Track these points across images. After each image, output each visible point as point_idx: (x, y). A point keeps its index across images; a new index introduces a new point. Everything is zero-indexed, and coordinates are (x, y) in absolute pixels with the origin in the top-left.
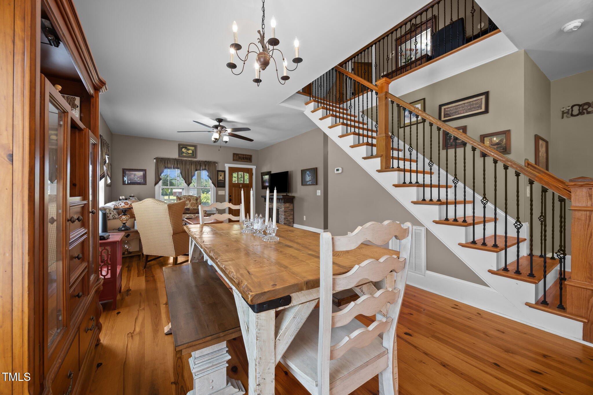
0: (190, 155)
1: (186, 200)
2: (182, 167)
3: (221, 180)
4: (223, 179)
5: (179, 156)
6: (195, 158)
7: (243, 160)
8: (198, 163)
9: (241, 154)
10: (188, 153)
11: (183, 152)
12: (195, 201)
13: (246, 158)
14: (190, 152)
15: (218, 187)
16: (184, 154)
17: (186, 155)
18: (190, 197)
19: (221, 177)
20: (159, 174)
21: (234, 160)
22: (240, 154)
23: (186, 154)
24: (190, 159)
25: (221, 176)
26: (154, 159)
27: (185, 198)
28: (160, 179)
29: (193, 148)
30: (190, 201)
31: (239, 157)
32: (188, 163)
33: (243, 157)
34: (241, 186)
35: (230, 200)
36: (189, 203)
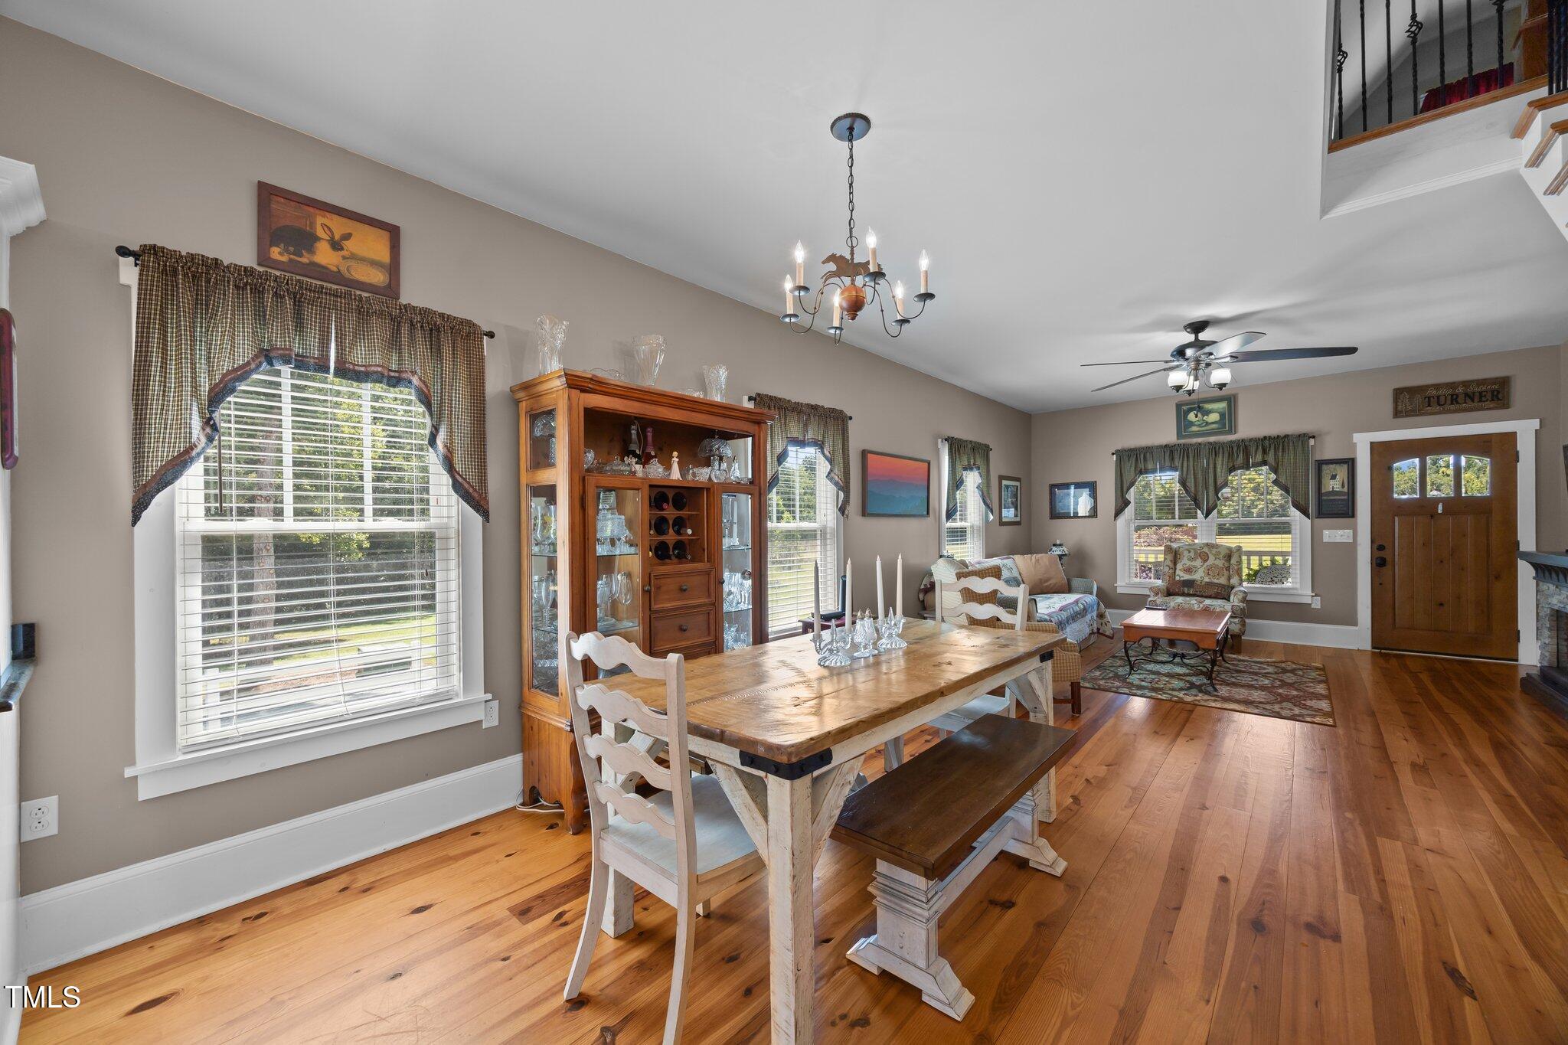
0: (1214, 426)
2: (1185, 465)
3: (1333, 493)
4: (1343, 486)
5: (1179, 436)
6: (1230, 432)
7: (1453, 407)
8: (1238, 446)
9: (1437, 386)
10: (1207, 423)
11: (1192, 424)
12: (1223, 561)
13: (1469, 397)
14: (1214, 417)
15: (1321, 514)
16: (1194, 429)
17: (1203, 429)
18: (1206, 550)
19: (1332, 482)
20: (1125, 489)
21: (1397, 414)
22: (1432, 385)
23: (1199, 426)
24: (1212, 439)
26: (1113, 454)
27: (1190, 552)
28: (1127, 503)
29: (1222, 405)
30: (1206, 561)
31: (1429, 398)
32: (1204, 452)
33: (1452, 396)
34: (1440, 511)
35: (1379, 563)
36: (1202, 566)
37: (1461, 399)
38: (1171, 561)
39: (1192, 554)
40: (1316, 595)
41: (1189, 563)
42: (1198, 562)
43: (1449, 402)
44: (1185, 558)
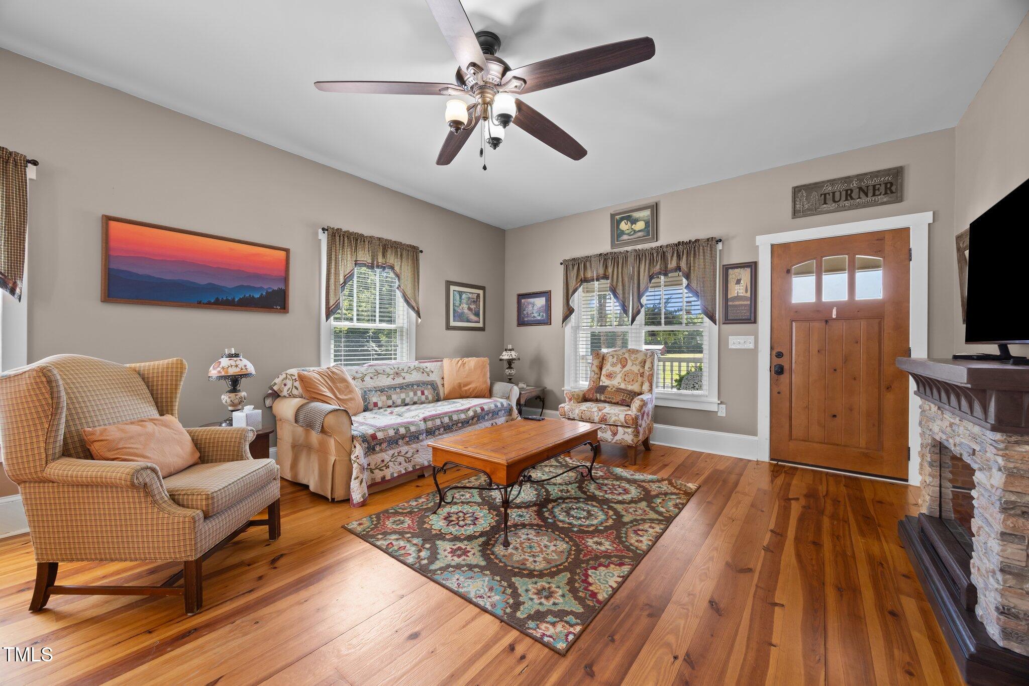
0: (640, 234)
1: (615, 361)
2: (615, 274)
3: (738, 298)
4: (746, 291)
5: (613, 245)
6: (652, 239)
7: (847, 203)
8: (658, 253)
9: (832, 182)
10: (635, 231)
11: (623, 233)
12: (639, 367)
13: (863, 191)
14: (640, 225)
15: (727, 321)
16: (625, 237)
17: (632, 237)
19: (737, 287)
20: (570, 297)
21: (795, 214)
22: (828, 181)
23: (629, 234)
24: (638, 247)
25: (738, 282)
26: (561, 264)
27: (613, 357)
28: (571, 311)
29: (646, 213)
30: (624, 366)
31: (825, 195)
32: (631, 260)
33: (847, 191)
34: (834, 316)
35: (778, 371)
36: (621, 371)
37: (854, 195)
38: (596, 366)
39: (615, 360)
40: (721, 403)
41: (611, 369)
42: (618, 368)
43: (843, 198)
44: (609, 364)
